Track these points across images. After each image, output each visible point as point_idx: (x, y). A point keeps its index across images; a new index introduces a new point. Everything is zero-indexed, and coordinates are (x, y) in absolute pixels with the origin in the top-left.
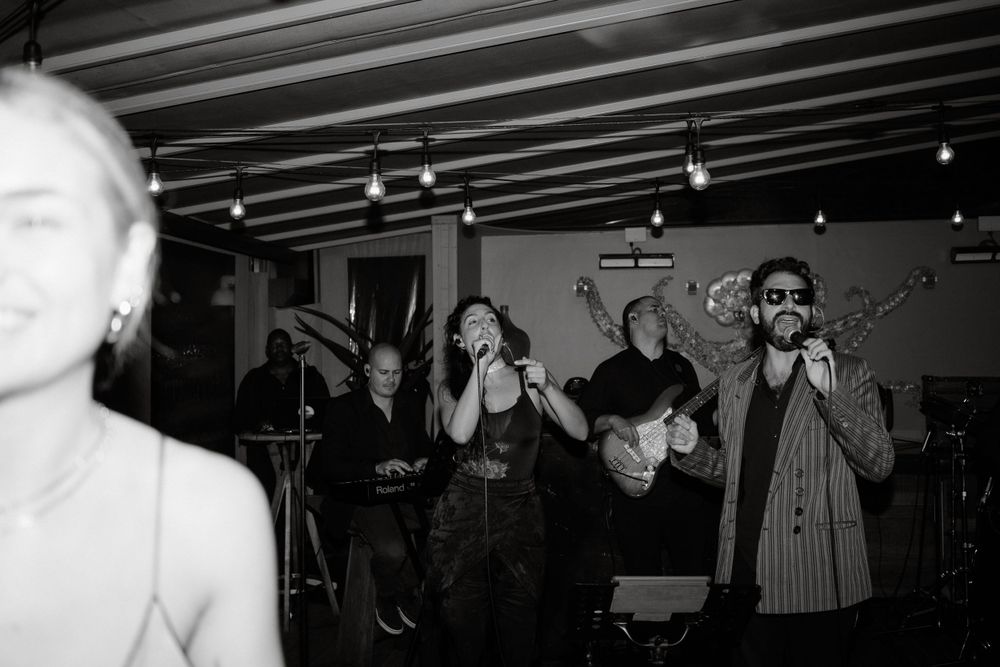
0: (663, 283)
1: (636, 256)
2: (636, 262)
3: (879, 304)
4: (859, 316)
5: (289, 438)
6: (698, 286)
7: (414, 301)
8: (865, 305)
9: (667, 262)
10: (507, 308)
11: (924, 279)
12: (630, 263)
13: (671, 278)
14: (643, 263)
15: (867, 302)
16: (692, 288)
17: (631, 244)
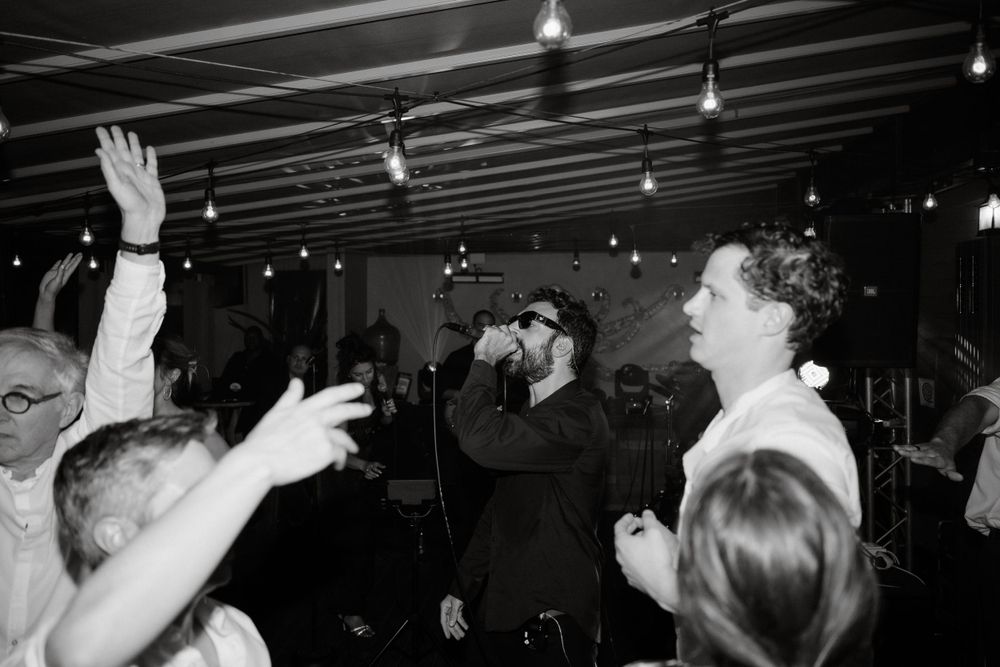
0: (497, 293)
1: (477, 275)
2: (477, 279)
3: (645, 310)
4: (632, 318)
5: (224, 405)
6: (520, 296)
7: (317, 304)
8: (636, 310)
9: (499, 279)
10: (384, 311)
11: (675, 294)
12: (473, 279)
13: (502, 290)
14: (482, 279)
15: (638, 308)
16: (517, 297)
17: (475, 265)
